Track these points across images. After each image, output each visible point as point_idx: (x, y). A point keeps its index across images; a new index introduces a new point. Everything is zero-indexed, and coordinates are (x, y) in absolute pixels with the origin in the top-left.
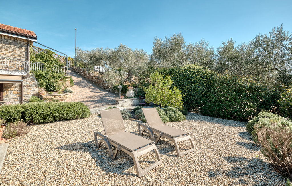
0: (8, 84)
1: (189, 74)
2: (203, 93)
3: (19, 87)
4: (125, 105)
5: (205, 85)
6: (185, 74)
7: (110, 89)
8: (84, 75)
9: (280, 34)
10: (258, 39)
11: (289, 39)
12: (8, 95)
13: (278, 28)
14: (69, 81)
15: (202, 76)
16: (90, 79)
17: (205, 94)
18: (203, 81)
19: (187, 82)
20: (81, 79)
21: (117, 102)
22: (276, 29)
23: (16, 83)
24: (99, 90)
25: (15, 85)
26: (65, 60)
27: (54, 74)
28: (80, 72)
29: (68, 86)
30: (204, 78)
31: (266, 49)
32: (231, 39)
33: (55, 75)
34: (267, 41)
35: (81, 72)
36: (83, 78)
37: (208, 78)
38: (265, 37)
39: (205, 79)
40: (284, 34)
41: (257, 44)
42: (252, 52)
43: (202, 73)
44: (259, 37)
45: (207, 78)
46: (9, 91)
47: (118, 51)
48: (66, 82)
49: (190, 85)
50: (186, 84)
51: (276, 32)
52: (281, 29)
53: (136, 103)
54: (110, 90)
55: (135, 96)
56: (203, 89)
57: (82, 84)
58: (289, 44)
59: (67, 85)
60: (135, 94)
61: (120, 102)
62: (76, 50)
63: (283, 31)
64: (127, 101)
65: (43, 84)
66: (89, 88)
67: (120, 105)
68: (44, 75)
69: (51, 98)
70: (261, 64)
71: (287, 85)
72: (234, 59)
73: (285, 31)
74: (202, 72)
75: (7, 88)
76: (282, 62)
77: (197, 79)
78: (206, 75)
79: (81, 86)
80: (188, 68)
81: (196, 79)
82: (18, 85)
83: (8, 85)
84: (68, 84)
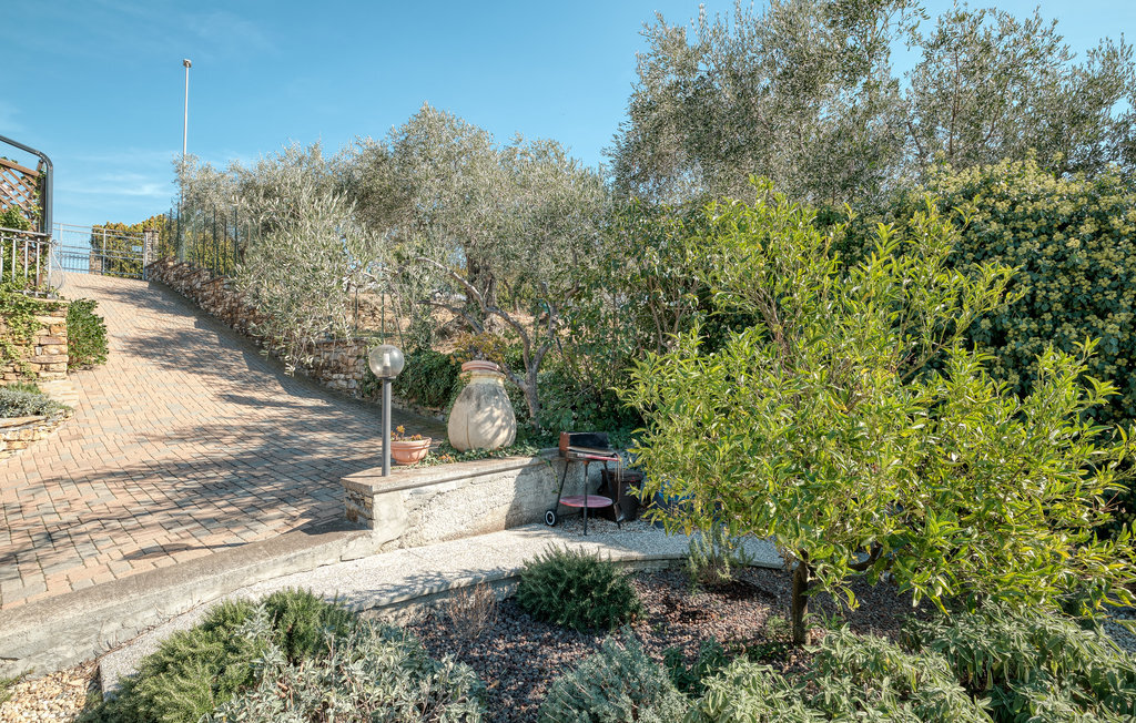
4: (431, 530)
7: (354, 384)
8: (214, 305)
14: (62, 333)
16: (241, 324)
20: (187, 323)
24: (279, 388)
26: (37, 188)
28: (191, 290)
29: (46, 367)
35: (198, 286)
36: (206, 318)
47: (404, 145)
48: (36, 340)
53: (531, 497)
54: (349, 391)
55: (518, 438)
57: (188, 352)
59: (43, 358)
60: (519, 419)
61: (382, 506)
62: (180, 170)
64: (453, 485)
66: (224, 372)
67: (383, 530)
77: (1092, 276)
79: (175, 363)
81: (1080, 277)
84: (53, 349)
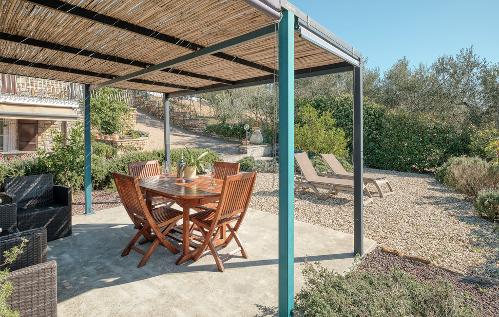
0: (45, 122)
1: (348, 108)
2: (370, 137)
3: (60, 127)
5: (373, 125)
6: (341, 108)
7: (201, 131)
9: (469, 58)
10: (442, 61)
11: (480, 66)
12: (45, 140)
13: (467, 50)
14: (135, 117)
15: (368, 112)
17: (373, 138)
18: (370, 119)
19: (347, 120)
21: (242, 151)
22: (465, 51)
23: (58, 120)
25: (55, 123)
27: (113, 104)
29: (132, 125)
30: (370, 115)
31: (452, 76)
32: (404, 57)
33: (115, 105)
34: (453, 65)
37: (377, 116)
38: (451, 59)
39: (372, 117)
40: (474, 59)
41: (440, 68)
42: (434, 80)
43: (368, 108)
44: (443, 59)
45: (375, 115)
46: (47, 134)
49: (350, 124)
50: (344, 123)
51: (464, 55)
52: (471, 52)
53: (267, 152)
55: (264, 141)
56: (370, 131)
58: (480, 73)
61: (248, 150)
63: (473, 54)
65: (97, 122)
67: (248, 154)
68: (99, 106)
69: (127, 145)
70: (446, 96)
71: (478, 126)
72: (411, 88)
73: (475, 55)
74: (367, 106)
75: (44, 129)
76: (472, 95)
78: (373, 110)
80: (345, 99)
82: (58, 123)
83: (45, 124)
84: (133, 121)
